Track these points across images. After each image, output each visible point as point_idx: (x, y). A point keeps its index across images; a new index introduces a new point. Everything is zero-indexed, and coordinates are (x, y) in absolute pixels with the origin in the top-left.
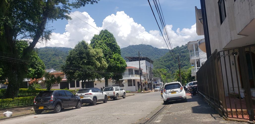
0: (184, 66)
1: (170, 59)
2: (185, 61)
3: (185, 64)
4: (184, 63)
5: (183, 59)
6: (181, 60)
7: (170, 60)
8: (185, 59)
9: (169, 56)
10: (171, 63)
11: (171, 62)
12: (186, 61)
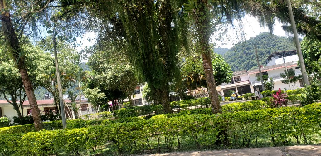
0: (252, 66)
1: (233, 59)
2: (252, 59)
3: (254, 63)
4: (252, 63)
5: (249, 58)
6: (247, 59)
7: (232, 61)
8: (253, 57)
9: (230, 56)
10: (234, 65)
11: (234, 63)
12: (254, 59)
